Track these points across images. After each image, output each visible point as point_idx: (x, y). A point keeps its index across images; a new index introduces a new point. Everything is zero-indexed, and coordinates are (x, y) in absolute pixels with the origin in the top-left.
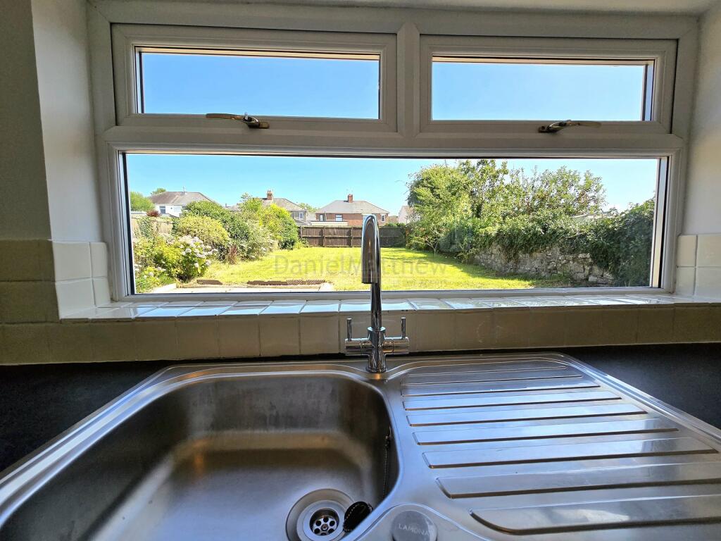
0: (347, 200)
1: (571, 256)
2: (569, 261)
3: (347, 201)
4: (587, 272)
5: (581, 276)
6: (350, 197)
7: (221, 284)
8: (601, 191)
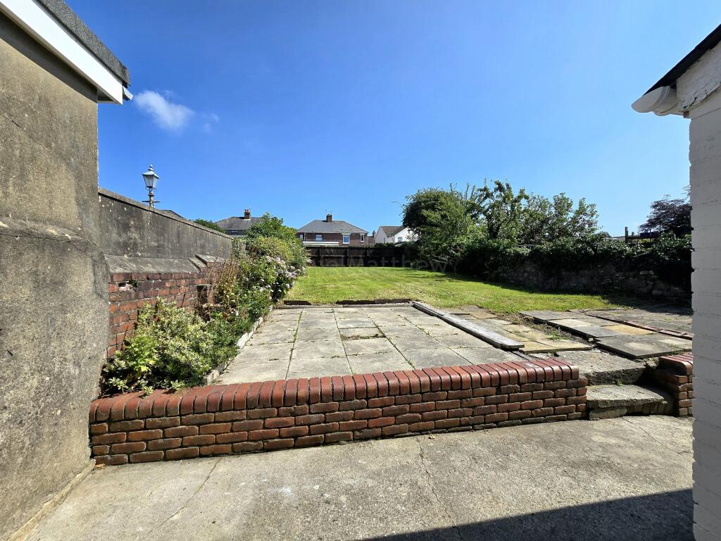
0: (325, 219)
1: (631, 274)
2: (628, 278)
3: (326, 221)
4: (650, 287)
5: (645, 290)
6: (329, 217)
7: (310, 304)
8: (595, 216)
